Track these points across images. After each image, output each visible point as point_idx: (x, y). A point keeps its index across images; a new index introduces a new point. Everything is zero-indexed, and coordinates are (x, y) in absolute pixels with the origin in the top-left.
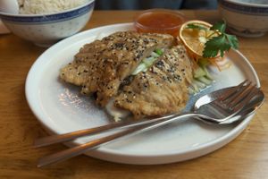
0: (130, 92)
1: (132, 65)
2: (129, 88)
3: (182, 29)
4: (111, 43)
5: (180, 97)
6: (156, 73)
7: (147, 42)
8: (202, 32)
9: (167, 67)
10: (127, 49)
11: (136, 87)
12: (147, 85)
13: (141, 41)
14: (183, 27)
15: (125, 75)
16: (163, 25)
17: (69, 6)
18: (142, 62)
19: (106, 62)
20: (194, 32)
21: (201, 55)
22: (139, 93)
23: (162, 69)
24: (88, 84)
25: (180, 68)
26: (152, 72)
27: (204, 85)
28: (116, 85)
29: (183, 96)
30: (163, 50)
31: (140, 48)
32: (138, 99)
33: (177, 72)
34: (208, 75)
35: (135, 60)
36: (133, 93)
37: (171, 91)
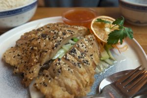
0: (47, 76)
1: (51, 53)
2: (47, 72)
3: (93, 22)
4: (40, 34)
5: (88, 80)
6: (69, 60)
7: (64, 34)
8: (107, 25)
9: (78, 53)
10: (49, 39)
11: (52, 71)
12: (60, 71)
13: (61, 33)
14: (94, 21)
15: (45, 60)
16: (81, 19)
17: (16, 6)
18: (61, 48)
19: (32, 49)
20: (101, 25)
21: (106, 42)
22: (54, 78)
23: (74, 56)
24: (18, 66)
25: (89, 53)
26: (66, 59)
27: (108, 65)
28: (36, 70)
29: (90, 79)
30: (79, 38)
31: (59, 39)
32: (52, 83)
33: (86, 58)
34: (112, 56)
35: (53, 48)
36: (50, 77)
37: (80, 75)
